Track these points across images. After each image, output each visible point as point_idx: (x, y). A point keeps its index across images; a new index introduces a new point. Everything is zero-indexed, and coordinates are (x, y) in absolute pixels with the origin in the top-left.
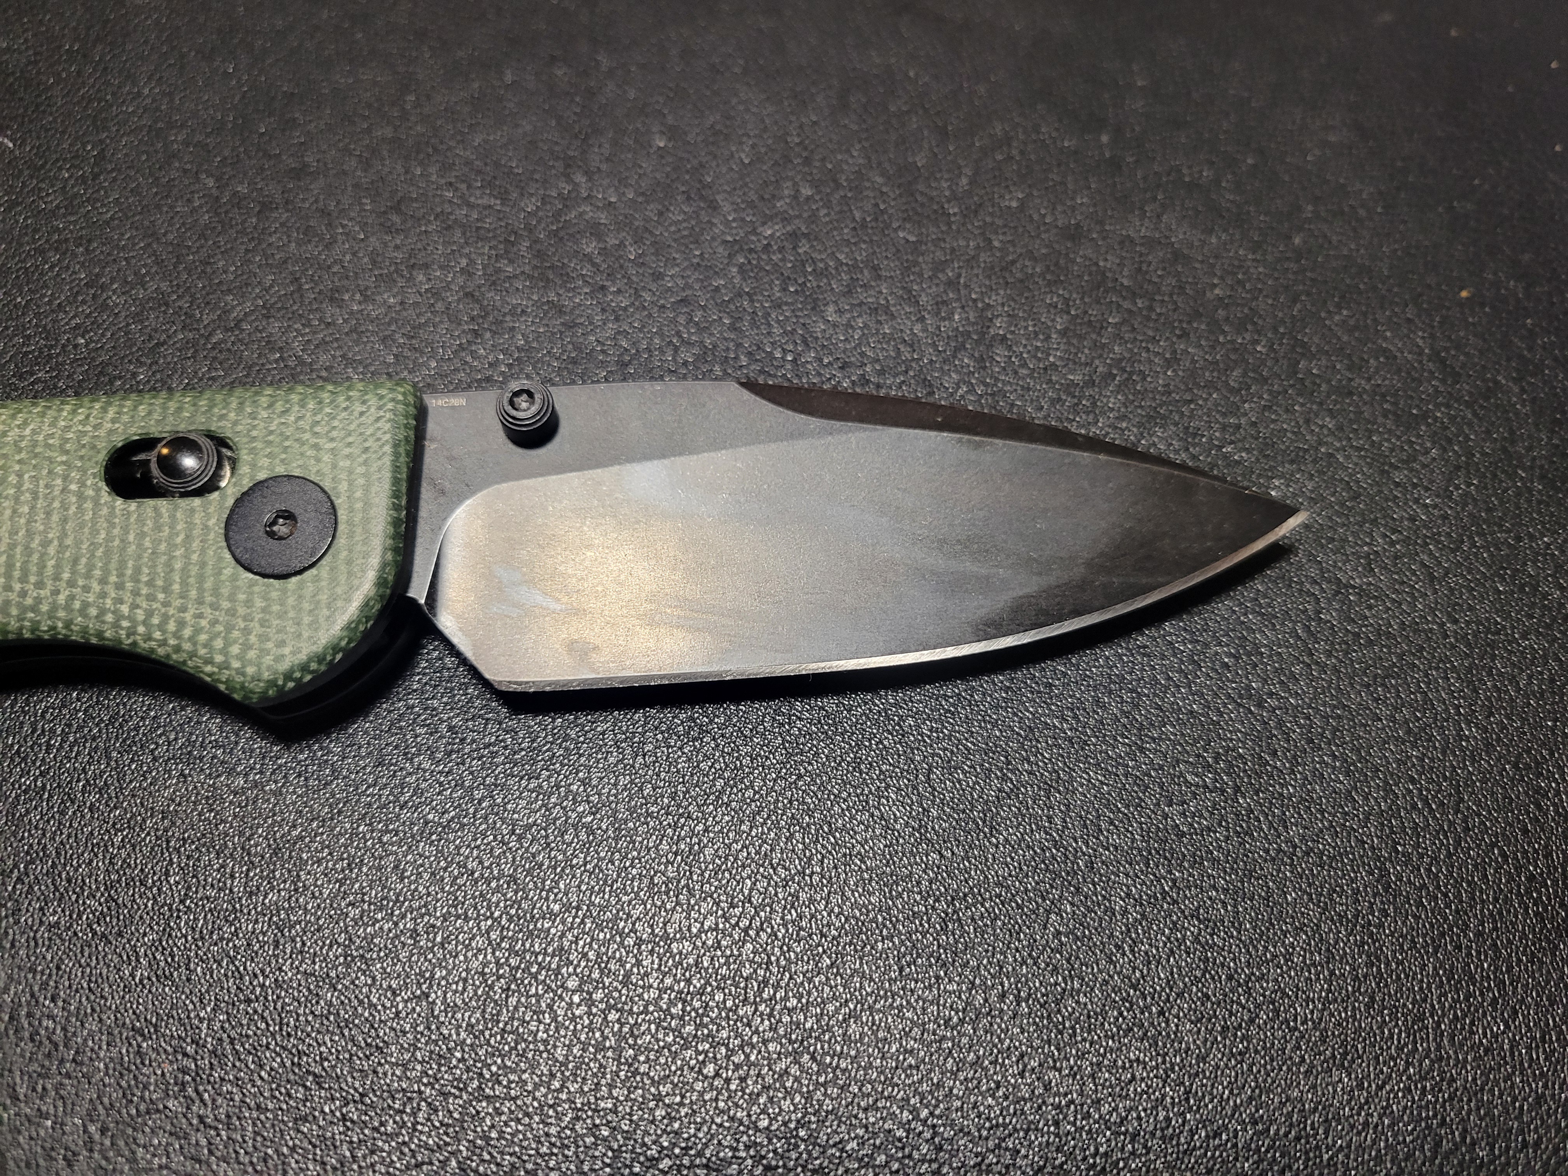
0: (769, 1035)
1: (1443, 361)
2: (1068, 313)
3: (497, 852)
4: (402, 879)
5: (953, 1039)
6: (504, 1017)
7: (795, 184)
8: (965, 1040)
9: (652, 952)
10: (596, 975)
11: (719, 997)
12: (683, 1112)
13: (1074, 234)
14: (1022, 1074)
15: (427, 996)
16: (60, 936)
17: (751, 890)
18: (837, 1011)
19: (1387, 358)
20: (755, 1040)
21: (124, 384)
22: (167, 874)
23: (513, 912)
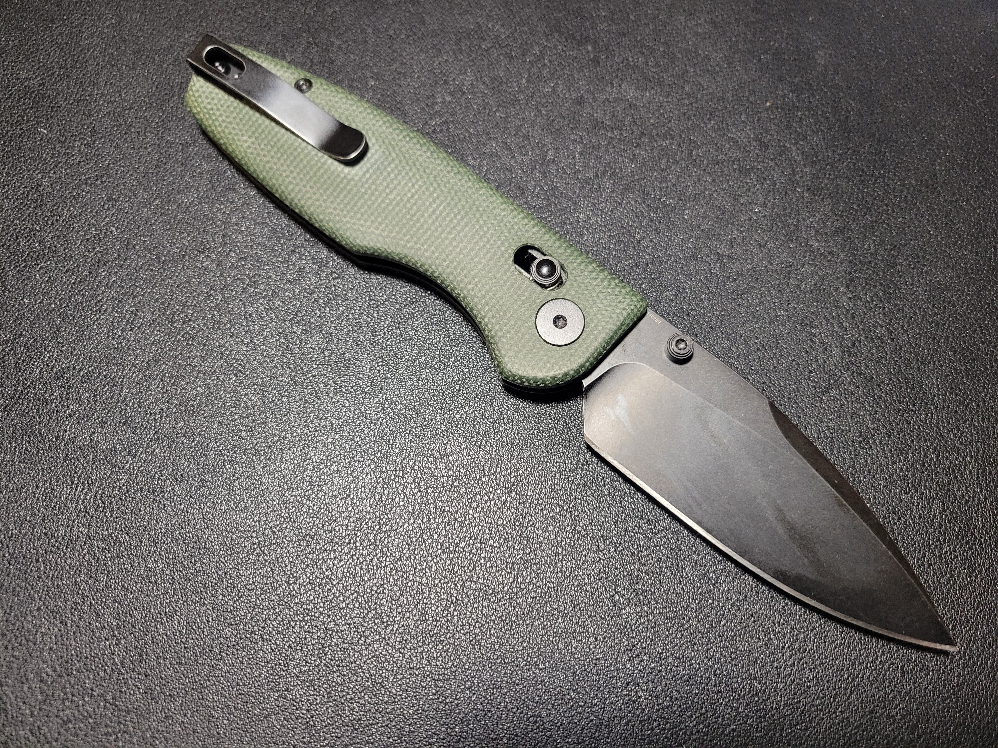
0: (496, 487)
1: (760, 140)
2: (582, 143)
3: (366, 432)
4: (328, 449)
5: (573, 476)
6: (384, 499)
7: (442, 95)
8: (578, 476)
9: (441, 462)
10: (419, 475)
11: (473, 475)
12: (466, 523)
13: (580, 102)
14: (604, 486)
15: (349, 496)
16: (184, 499)
17: (479, 429)
18: (523, 473)
19: (733, 142)
20: (491, 490)
21: (140, 247)
22: (224, 465)
23: (379, 455)
